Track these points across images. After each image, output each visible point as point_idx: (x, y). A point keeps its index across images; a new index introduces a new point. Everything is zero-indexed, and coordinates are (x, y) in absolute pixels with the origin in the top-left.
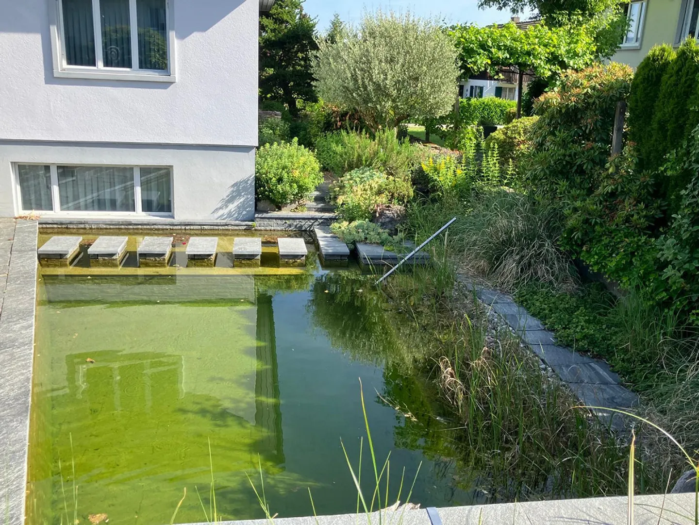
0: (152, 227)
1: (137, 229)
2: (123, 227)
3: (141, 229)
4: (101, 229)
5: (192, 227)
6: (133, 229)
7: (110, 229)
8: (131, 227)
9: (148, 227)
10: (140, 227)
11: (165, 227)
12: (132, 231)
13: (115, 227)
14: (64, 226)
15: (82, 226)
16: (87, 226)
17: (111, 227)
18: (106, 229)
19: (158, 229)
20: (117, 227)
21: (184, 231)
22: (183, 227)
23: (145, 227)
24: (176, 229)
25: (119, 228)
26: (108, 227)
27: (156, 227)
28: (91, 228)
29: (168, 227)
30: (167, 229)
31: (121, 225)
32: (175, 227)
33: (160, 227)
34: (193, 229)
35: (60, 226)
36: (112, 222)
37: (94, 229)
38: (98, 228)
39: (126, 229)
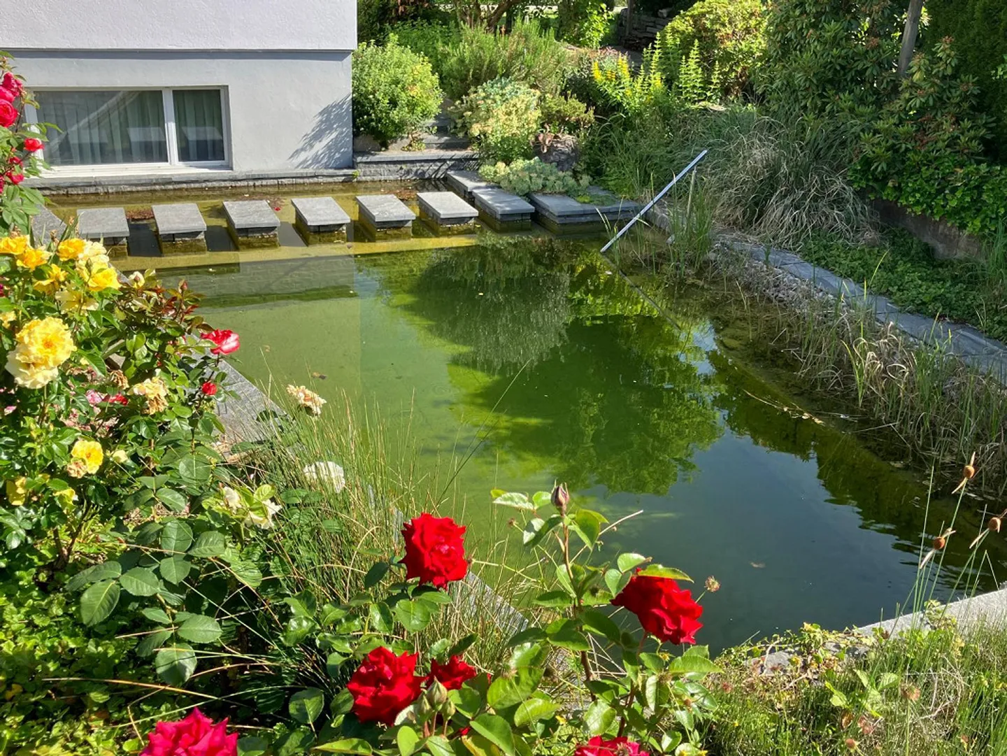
0: (204, 185)
1: (180, 189)
2: (157, 187)
3: (187, 190)
4: (123, 193)
5: (264, 182)
6: (175, 190)
7: (138, 192)
8: (171, 187)
9: (197, 185)
10: (184, 186)
11: (223, 184)
12: (171, 193)
13: (144, 188)
14: (61, 192)
15: (92, 190)
16: (101, 190)
17: (140, 188)
18: (131, 192)
19: (213, 189)
20: (149, 188)
21: (252, 189)
22: (251, 183)
23: (192, 185)
24: (240, 187)
25: (151, 191)
26: (134, 189)
27: (210, 184)
28: (107, 193)
29: (228, 184)
30: (227, 188)
31: (155, 184)
32: (239, 184)
33: (216, 184)
34: (266, 186)
35: (54, 193)
36: (140, 180)
37: (112, 193)
38: (117, 193)
39: (162, 190)
